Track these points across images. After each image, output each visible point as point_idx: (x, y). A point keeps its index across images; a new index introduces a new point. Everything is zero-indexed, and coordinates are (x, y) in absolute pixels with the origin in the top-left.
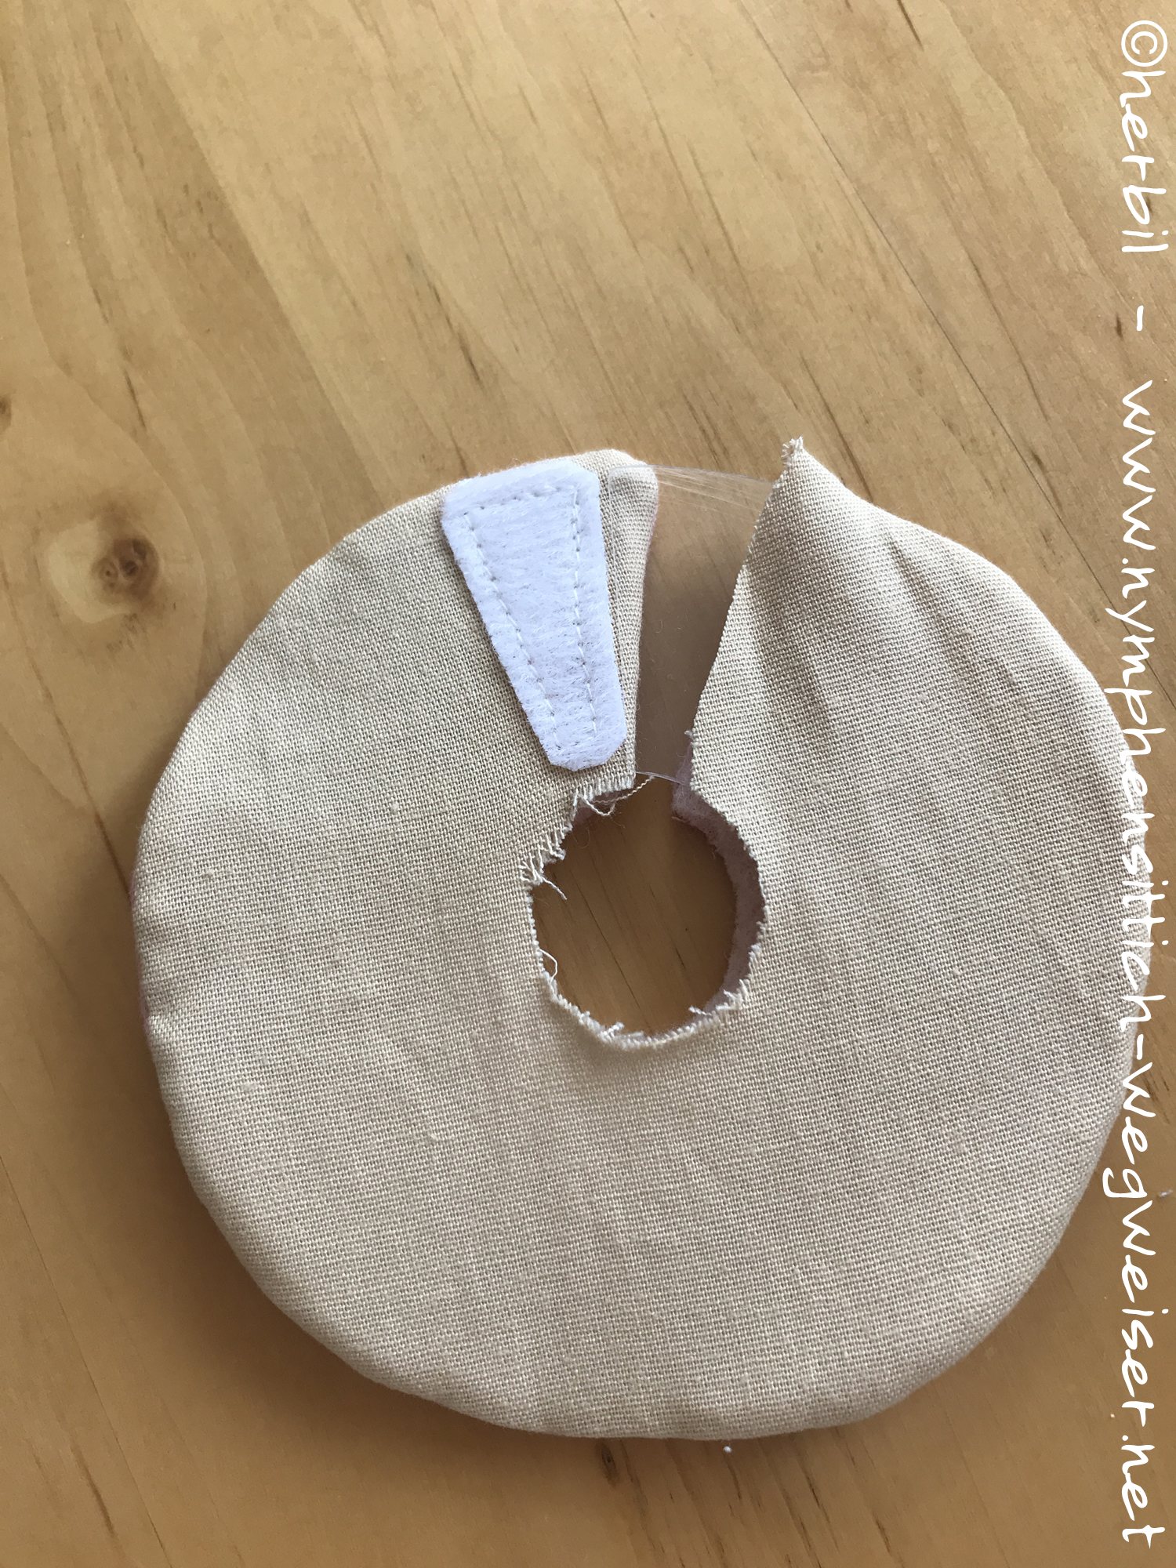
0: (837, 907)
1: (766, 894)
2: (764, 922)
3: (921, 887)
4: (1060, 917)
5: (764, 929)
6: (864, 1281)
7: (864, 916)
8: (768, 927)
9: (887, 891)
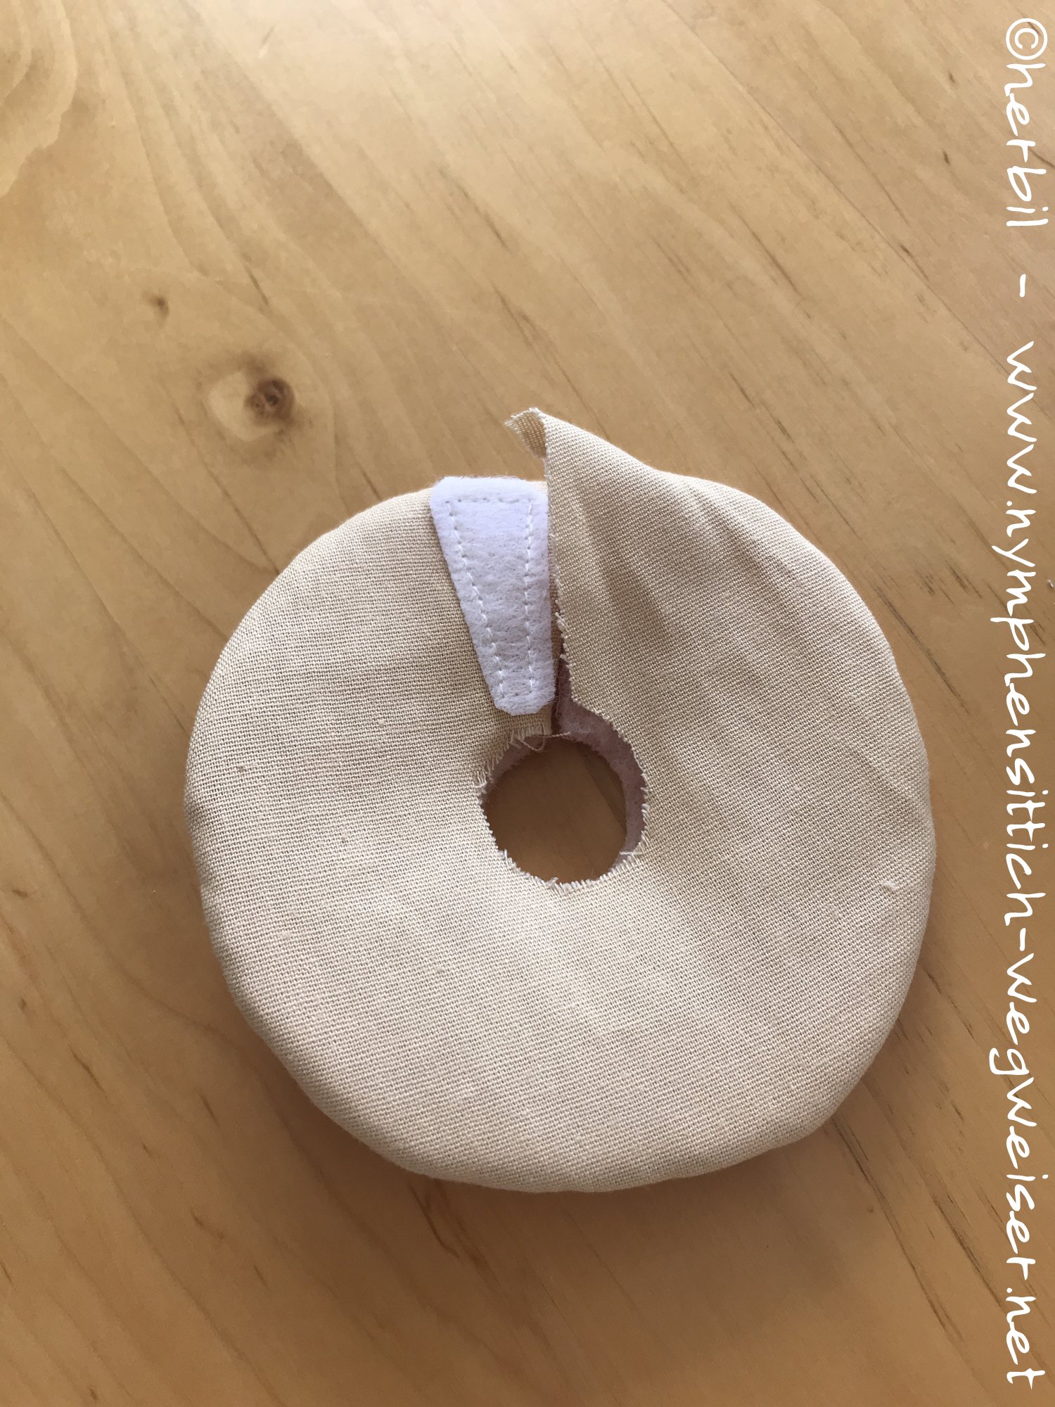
0: (697, 762)
1: (642, 765)
2: (645, 787)
3: (755, 734)
4: (862, 733)
5: (647, 791)
6: (792, 1029)
7: (718, 764)
8: (650, 789)
9: (730, 742)
